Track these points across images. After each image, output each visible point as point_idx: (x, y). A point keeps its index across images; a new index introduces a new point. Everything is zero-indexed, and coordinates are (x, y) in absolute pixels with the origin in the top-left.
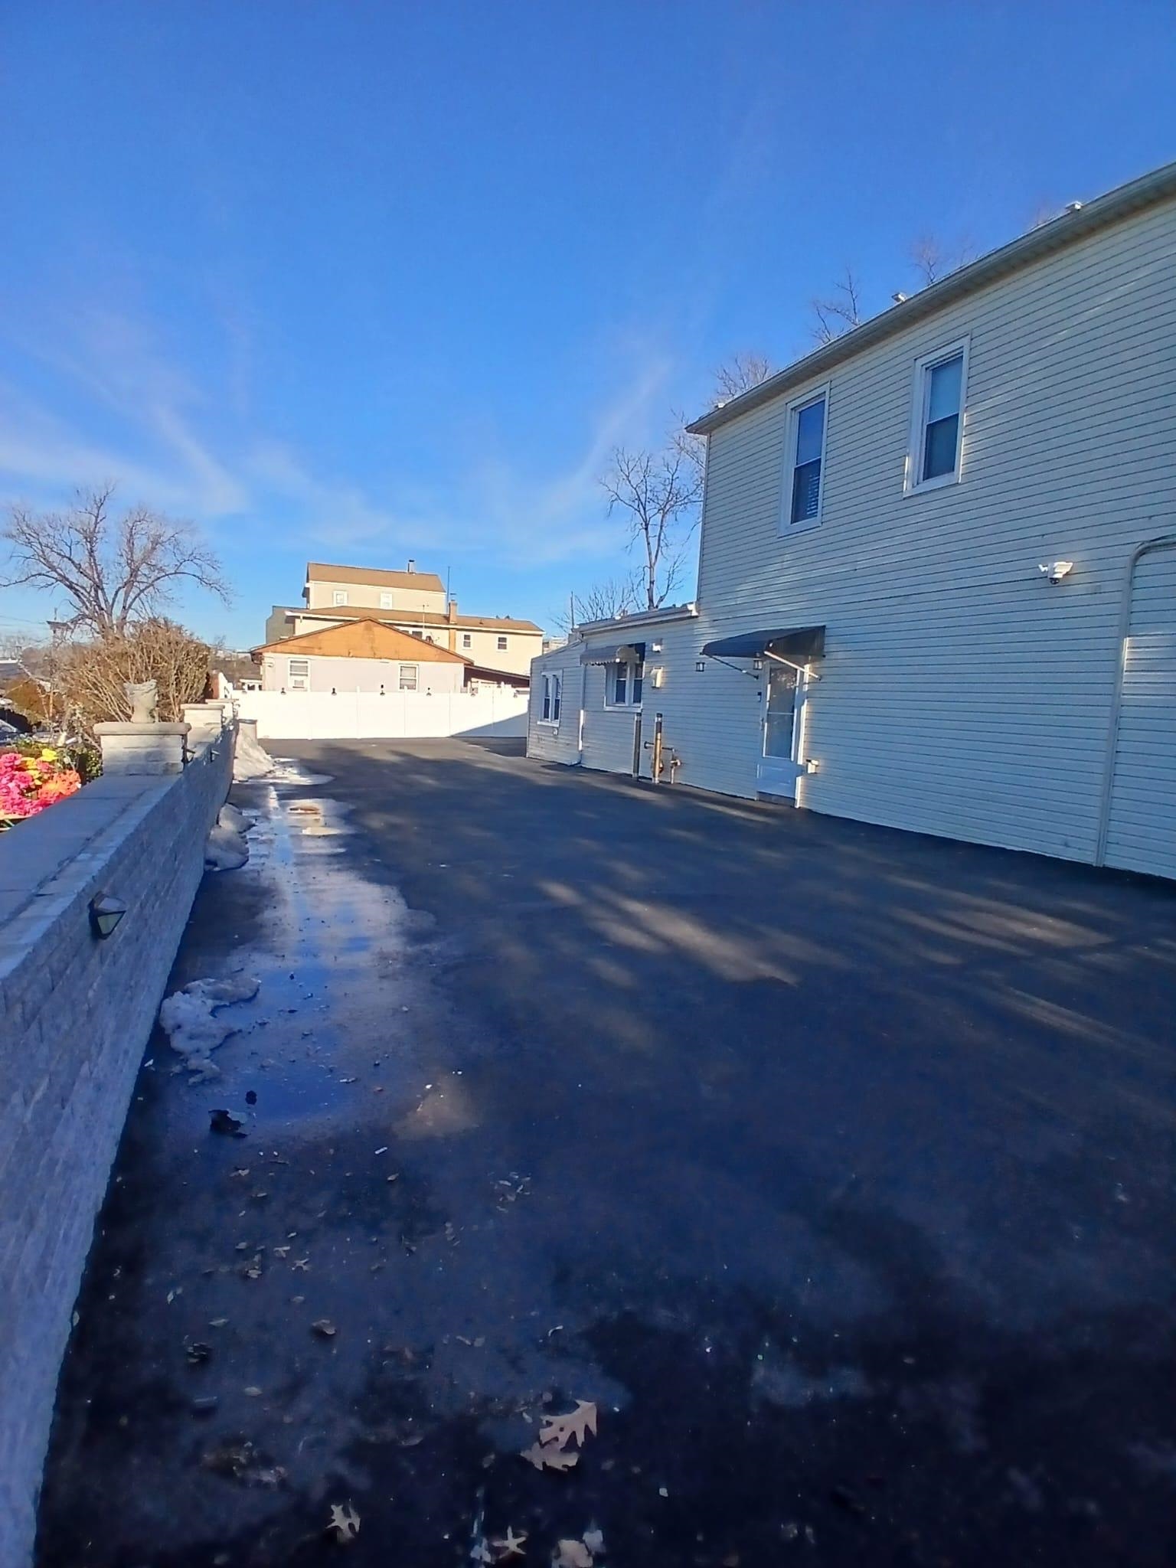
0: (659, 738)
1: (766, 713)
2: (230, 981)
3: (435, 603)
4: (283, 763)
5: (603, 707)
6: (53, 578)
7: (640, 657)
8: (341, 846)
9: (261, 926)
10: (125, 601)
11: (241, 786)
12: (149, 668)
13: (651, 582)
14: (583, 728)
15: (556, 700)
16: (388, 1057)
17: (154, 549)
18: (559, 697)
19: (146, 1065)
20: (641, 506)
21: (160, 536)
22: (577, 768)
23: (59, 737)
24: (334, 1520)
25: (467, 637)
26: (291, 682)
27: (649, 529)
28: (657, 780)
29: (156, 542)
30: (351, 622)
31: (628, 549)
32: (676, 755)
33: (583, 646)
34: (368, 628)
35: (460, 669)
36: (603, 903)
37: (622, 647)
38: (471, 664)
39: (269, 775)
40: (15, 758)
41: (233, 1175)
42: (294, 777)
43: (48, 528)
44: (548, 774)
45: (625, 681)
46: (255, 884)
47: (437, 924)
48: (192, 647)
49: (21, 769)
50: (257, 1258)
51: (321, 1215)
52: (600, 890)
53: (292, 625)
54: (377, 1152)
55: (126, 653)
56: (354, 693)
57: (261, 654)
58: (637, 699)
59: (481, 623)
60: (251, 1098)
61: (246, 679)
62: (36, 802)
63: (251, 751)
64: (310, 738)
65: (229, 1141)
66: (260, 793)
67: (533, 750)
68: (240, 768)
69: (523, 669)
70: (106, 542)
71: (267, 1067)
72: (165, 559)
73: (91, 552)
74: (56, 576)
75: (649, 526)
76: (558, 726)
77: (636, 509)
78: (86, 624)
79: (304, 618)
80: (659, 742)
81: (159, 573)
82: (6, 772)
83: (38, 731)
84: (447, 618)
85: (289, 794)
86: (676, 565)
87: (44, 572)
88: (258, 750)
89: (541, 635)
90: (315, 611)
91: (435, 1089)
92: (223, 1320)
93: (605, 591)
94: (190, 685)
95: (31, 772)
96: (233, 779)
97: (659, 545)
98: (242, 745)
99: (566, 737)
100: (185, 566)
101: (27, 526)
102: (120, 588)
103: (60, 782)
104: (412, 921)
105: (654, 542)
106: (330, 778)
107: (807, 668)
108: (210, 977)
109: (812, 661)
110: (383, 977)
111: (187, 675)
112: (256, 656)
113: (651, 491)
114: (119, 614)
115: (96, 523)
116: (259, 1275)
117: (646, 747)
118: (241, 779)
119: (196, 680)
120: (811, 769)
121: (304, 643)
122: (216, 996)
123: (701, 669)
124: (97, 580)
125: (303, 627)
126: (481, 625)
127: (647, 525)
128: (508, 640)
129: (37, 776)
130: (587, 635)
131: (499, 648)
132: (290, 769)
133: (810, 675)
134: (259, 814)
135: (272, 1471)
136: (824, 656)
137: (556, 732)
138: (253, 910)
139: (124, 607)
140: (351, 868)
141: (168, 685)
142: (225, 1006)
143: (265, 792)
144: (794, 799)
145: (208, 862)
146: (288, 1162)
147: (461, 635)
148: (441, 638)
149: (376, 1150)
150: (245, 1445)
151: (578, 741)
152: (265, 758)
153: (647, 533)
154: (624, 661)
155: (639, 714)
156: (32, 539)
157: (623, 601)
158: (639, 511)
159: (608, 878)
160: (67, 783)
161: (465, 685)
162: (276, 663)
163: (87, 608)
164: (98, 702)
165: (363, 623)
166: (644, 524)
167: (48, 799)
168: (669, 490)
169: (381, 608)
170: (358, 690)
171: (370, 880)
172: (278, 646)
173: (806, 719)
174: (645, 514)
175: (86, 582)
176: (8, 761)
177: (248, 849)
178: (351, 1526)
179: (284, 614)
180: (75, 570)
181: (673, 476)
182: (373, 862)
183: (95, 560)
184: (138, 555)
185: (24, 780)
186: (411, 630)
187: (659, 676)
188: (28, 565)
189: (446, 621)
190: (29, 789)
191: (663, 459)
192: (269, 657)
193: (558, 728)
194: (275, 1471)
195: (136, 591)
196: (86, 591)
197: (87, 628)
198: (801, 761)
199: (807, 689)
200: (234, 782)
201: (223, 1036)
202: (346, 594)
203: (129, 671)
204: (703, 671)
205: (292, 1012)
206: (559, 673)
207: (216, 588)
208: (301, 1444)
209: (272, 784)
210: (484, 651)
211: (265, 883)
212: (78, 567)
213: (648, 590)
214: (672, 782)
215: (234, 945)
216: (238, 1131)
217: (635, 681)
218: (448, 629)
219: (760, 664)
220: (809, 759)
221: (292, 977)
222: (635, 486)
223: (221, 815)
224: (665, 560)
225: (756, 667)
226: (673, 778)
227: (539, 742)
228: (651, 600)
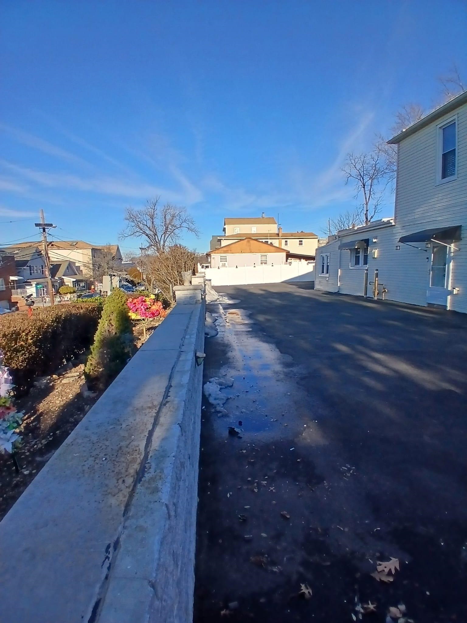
0: (377, 280)
1: (431, 267)
2: (223, 379)
3: (273, 228)
4: (222, 295)
5: (349, 267)
6: (141, 233)
7: (367, 245)
8: (250, 328)
9: (229, 358)
10: (164, 239)
11: (209, 304)
12: (176, 263)
13: (366, 211)
14: (340, 277)
15: (327, 265)
16: (287, 412)
17: (173, 219)
18: (329, 264)
19: (203, 408)
20: (361, 178)
21: (175, 214)
22: (338, 294)
23: (156, 290)
24: (302, 590)
25: (286, 242)
26: (221, 264)
27: (365, 188)
28: (376, 298)
29: (173, 216)
30: (243, 240)
31: (355, 197)
32: (385, 287)
33: (339, 242)
34: (248, 242)
35: (284, 255)
36: (362, 353)
37: (358, 241)
38: (289, 252)
39: (218, 300)
40: (143, 298)
41: (241, 452)
42: (227, 301)
43: (139, 215)
44: (325, 297)
45: (359, 256)
46: (222, 342)
47: (293, 360)
48: (189, 254)
49: (144, 302)
50: (255, 484)
51: (275, 471)
52: (360, 348)
53: (220, 242)
54: (291, 449)
55: (168, 258)
56: (244, 267)
57: (210, 254)
58: (366, 263)
59: (292, 235)
60: (240, 423)
61: (204, 264)
62: (150, 313)
63: (211, 291)
64: (228, 285)
65: (236, 439)
66: (216, 307)
67: (317, 287)
68: (208, 298)
69: (313, 253)
70: (157, 218)
71: (243, 412)
72: (177, 222)
73: (153, 222)
74: (142, 232)
75: (365, 186)
76: (328, 276)
77: (359, 180)
78: (152, 248)
79: (224, 239)
80: (377, 281)
81: (174, 228)
82: (140, 303)
83: (138, 286)
84: (278, 235)
85: (227, 307)
86: (379, 202)
87: (138, 231)
88: (213, 291)
89: (317, 238)
90: (228, 236)
91: (308, 427)
92: (248, 507)
93: (345, 216)
94: (189, 268)
95: (147, 303)
96: (206, 302)
97: (370, 194)
98: (208, 289)
99: (332, 281)
100: (183, 224)
101: (132, 215)
102: (163, 234)
103: (156, 306)
104: (283, 358)
105: (368, 193)
106: (240, 301)
107: (452, 246)
108: (216, 377)
109: (455, 242)
110: (278, 381)
111: (188, 265)
112: (208, 255)
113: (366, 170)
114: (162, 244)
115: (154, 212)
116: (257, 491)
117: (370, 284)
118: (209, 302)
119: (191, 266)
120: (455, 292)
121: (225, 249)
122: (220, 384)
123: (398, 249)
124: (155, 232)
125: (224, 243)
126: (293, 236)
127: (364, 186)
128: (303, 241)
129: (150, 304)
130: (341, 237)
131: (299, 245)
132: (224, 298)
133: (454, 249)
134: (218, 315)
135: (276, 567)
136: (462, 239)
137: (327, 279)
138: (225, 353)
139: (164, 241)
140: (256, 337)
141: (182, 268)
142: (223, 388)
143: (218, 307)
144: (447, 306)
145: (206, 334)
146: (259, 450)
147: (283, 241)
148: (276, 243)
149: (291, 448)
150: (265, 556)
151: (338, 282)
152: (215, 294)
153: (364, 189)
154: (359, 247)
155: (367, 270)
156: (134, 220)
157: (353, 220)
158: (361, 180)
159: (362, 342)
160: (159, 306)
161: (287, 261)
162: (216, 257)
163: (152, 242)
164: (159, 276)
165: (246, 240)
166: (363, 185)
167: (153, 312)
168: (374, 169)
169: (252, 233)
170: (246, 266)
171: (264, 341)
172: (216, 251)
173: (452, 269)
174: (363, 181)
175: (152, 233)
176: (141, 299)
177: (217, 329)
178: (309, 592)
179: (217, 238)
180: (148, 229)
181: (376, 162)
182: (263, 334)
183: (154, 225)
184: (168, 222)
185: (146, 305)
186: (264, 241)
187: (376, 253)
188: (133, 229)
189: (277, 236)
190: (147, 309)
191: (371, 156)
192: (213, 255)
193: (328, 277)
194: (277, 567)
195: (167, 235)
196: (152, 236)
197: (152, 249)
198: (450, 288)
199: (452, 255)
200: (207, 303)
201: (226, 399)
202: (239, 228)
203: (169, 264)
204: (399, 249)
205: (247, 392)
206: (328, 254)
207: (194, 231)
208: (285, 558)
209: (219, 303)
210: (293, 247)
211: (226, 342)
212: (149, 228)
213: (365, 214)
214: (383, 299)
215: (221, 365)
216: (239, 435)
217: (364, 255)
218: (279, 239)
219: (429, 245)
220: (454, 287)
221: (244, 378)
222: (358, 169)
223: (206, 316)
224: (373, 200)
225: (427, 246)
226: (384, 297)
227: (320, 283)
228: (367, 218)
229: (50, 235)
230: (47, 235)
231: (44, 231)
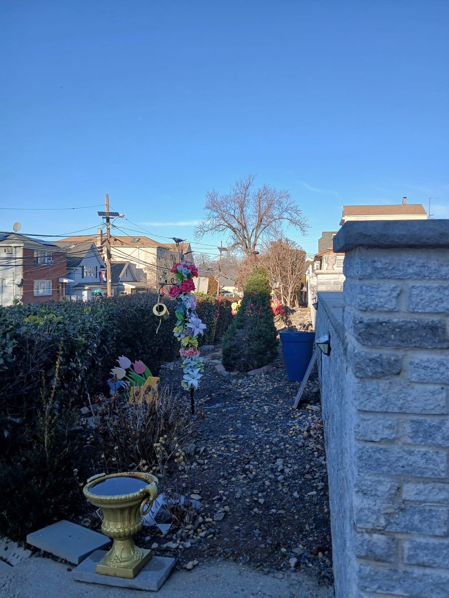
17: (269, 207)
29: (271, 204)
70: (248, 207)
72: (274, 212)
74: (227, 225)
78: (240, 247)
81: (271, 219)
87: (222, 223)
100: (283, 215)
102: (254, 228)
114: (253, 241)
115: (245, 198)
124: (244, 225)
163: (240, 239)
180: (235, 221)
184: (262, 213)
196: (240, 230)
229: (114, 226)
230: (110, 227)
231: (108, 220)
